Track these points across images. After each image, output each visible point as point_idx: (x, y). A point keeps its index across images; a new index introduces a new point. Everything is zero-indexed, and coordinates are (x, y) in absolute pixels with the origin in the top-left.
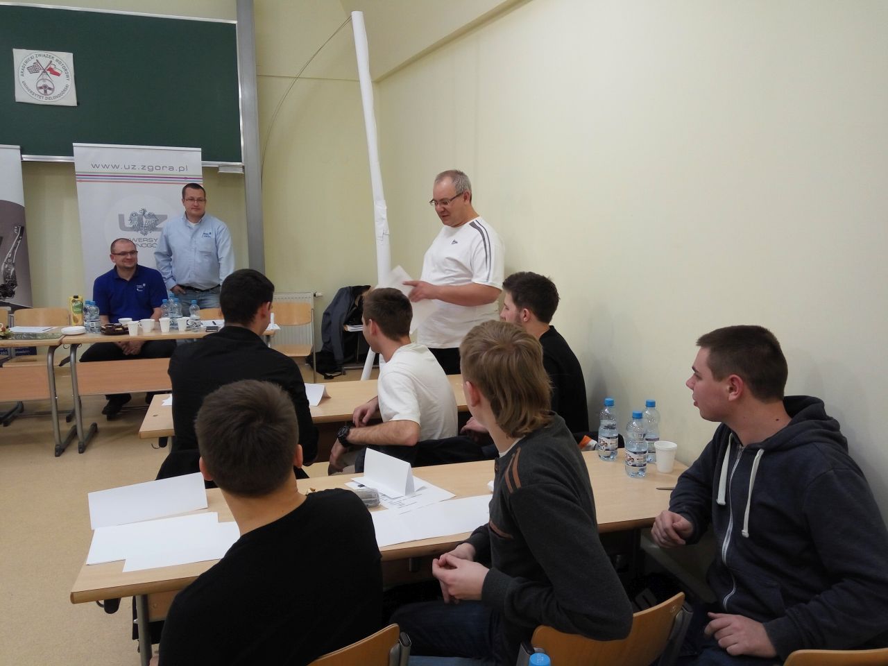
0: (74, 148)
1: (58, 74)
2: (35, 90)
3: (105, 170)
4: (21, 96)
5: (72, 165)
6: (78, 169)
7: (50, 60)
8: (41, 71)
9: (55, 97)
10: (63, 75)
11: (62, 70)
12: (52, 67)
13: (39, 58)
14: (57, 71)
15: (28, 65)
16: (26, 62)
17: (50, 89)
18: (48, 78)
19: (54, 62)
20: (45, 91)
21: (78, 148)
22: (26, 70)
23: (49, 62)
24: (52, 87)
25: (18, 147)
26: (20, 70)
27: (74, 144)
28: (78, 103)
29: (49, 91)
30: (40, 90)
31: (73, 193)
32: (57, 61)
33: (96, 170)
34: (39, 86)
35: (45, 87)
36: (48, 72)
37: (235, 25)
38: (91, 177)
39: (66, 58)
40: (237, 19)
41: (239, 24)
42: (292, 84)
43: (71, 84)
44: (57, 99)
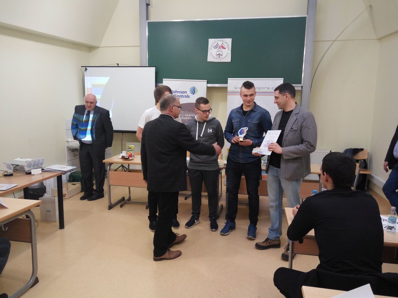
1: (225, 48)
2: (215, 56)
4: (210, 59)
5: (227, 88)
6: (229, 90)
7: (222, 42)
8: (218, 48)
10: (227, 48)
11: (227, 47)
12: (223, 45)
13: (218, 42)
14: (224, 47)
15: (214, 45)
17: (221, 55)
18: (221, 50)
19: (224, 43)
20: (219, 56)
21: (230, 80)
22: (213, 47)
23: (222, 44)
24: (222, 54)
25: (206, 81)
26: (211, 48)
27: (228, 79)
28: (231, 61)
29: (220, 56)
30: (217, 56)
31: (225, 100)
32: (225, 42)
33: (236, 90)
34: (217, 54)
35: (219, 54)
36: (221, 48)
37: (306, 17)
38: (234, 93)
39: (229, 41)
40: (307, 14)
41: (308, 17)
42: (332, 44)
43: (230, 52)
44: (223, 59)
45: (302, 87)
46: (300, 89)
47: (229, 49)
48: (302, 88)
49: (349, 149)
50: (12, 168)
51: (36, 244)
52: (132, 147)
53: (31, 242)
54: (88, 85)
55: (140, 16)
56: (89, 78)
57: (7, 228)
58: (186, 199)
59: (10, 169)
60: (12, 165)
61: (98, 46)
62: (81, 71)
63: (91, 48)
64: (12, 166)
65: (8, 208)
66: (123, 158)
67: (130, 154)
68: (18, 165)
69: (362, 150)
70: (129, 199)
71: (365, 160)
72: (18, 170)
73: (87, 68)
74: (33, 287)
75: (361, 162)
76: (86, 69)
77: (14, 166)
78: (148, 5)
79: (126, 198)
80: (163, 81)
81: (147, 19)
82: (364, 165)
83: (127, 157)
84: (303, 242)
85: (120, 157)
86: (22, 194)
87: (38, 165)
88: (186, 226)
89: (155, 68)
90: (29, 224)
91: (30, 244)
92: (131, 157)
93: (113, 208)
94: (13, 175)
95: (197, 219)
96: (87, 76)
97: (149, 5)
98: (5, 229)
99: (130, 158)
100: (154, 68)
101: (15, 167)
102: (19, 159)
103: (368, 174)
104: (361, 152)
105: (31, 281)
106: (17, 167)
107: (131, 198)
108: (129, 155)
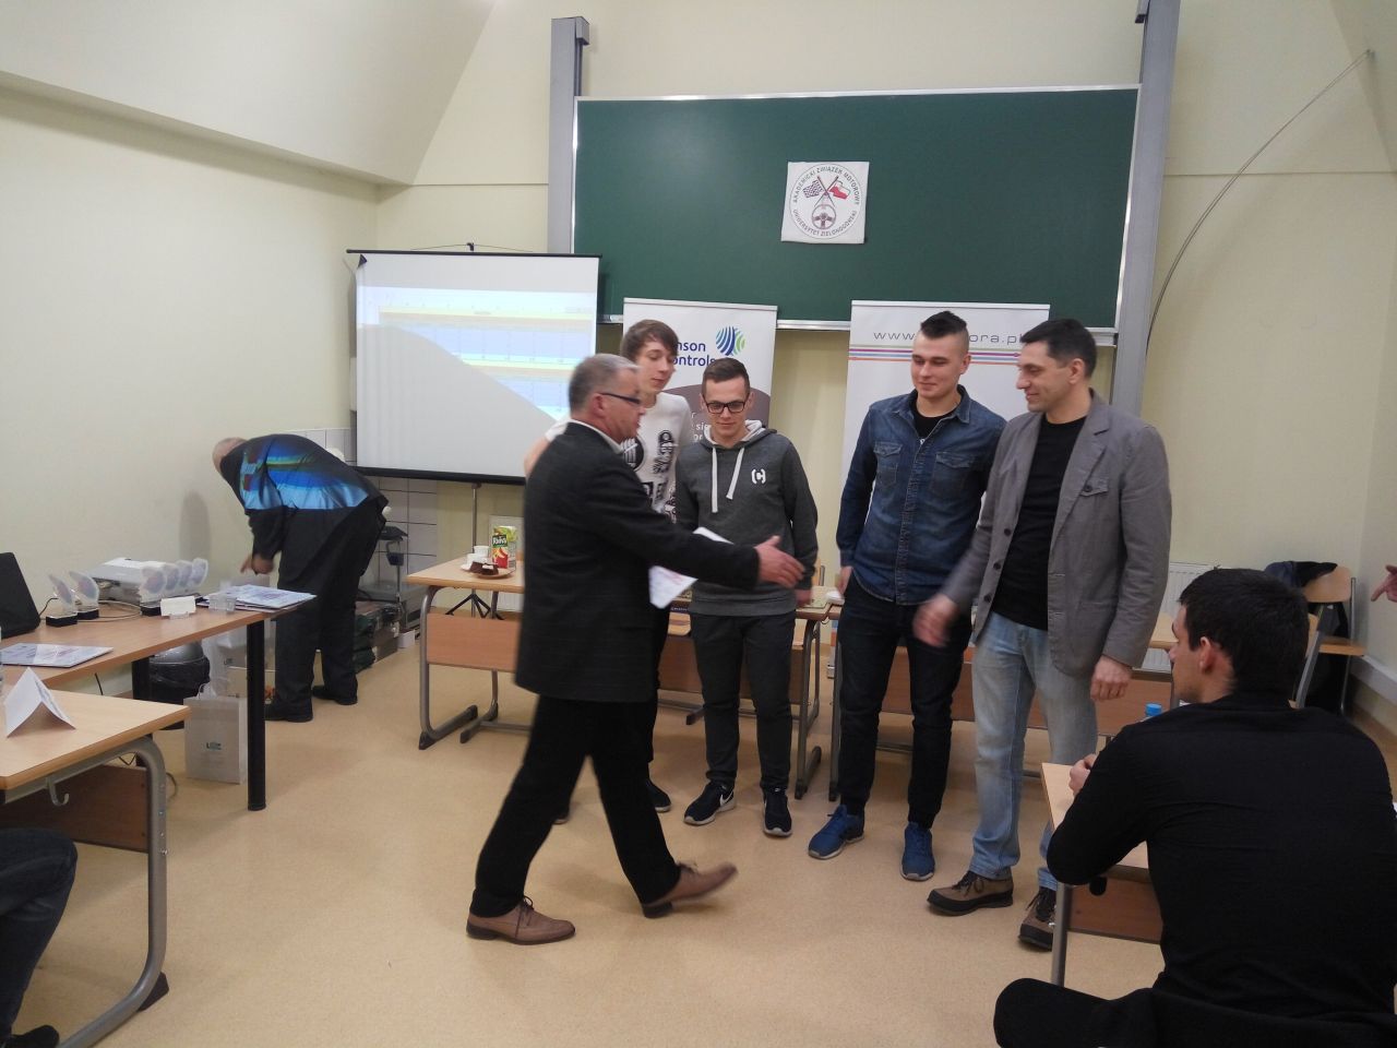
0: (853, 309)
1: (844, 196)
2: (809, 224)
3: (894, 342)
4: (791, 231)
5: (847, 333)
6: (853, 341)
7: (834, 175)
8: (821, 193)
9: (834, 232)
10: (851, 198)
11: (852, 190)
12: (838, 185)
13: (820, 175)
14: (843, 191)
15: (806, 185)
16: (803, 181)
17: (830, 219)
18: (830, 204)
19: (841, 178)
20: (823, 223)
21: (859, 308)
22: (801, 192)
23: (834, 179)
25: (775, 308)
26: (794, 193)
27: (854, 302)
28: (866, 239)
29: (828, 223)
30: (816, 222)
31: (841, 376)
32: (846, 175)
33: (880, 342)
34: (816, 215)
35: (824, 216)
36: (831, 194)
37: (1136, 91)
38: (871, 352)
39: (858, 171)
40: (1141, 81)
41: (1144, 89)
42: (1229, 186)
43: (861, 209)
44: (837, 234)
45: (1116, 336)
46: (1109, 342)
47: (857, 198)
48: (1116, 343)
49: (1283, 565)
50: (98, 592)
51: (163, 857)
52: (509, 531)
53: (148, 850)
54: (366, 317)
55: (554, 82)
56: (369, 289)
57: (67, 797)
58: (690, 720)
59: (90, 594)
60: (98, 581)
61: (406, 182)
62: (347, 266)
63: (380, 190)
64: (95, 585)
65: (73, 728)
66: (477, 568)
67: (503, 557)
68: (117, 584)
69: (1330, 567)
70: (494, 714)
71: (1339, 605)
72: (116, 597)
73: (365, 255)
74: (148, 1010)
75: (1325, 609)
76: (363, 261)
77: (105, 584)
78: (581, 43)
79: (483, 711)
80: (625, 306)
81: (578, 91)
82: (1338, 624)
83: (491, 567)
84: (1107, 892)
85: (468, 566)
86: (127, 681)
87: (183, 584)
88: (690, 818)
89: (597, 260)
90: (143, 786)
91: (146, 856)
92: (505, 567)
93: (437, 744)
94: (100, 615)
95: (728, 794)
96: (364, 285)
97: (586, 44)
98: (61, 799)
99: (502, 571)
100: (595, 262)
101: (109, 588)
102: (120, 562)
103: (1352, 657)
104: (1326, 576)
105: (142, 987)
106: (115, 589)
107: (500, 710)
108: (499, 559)
